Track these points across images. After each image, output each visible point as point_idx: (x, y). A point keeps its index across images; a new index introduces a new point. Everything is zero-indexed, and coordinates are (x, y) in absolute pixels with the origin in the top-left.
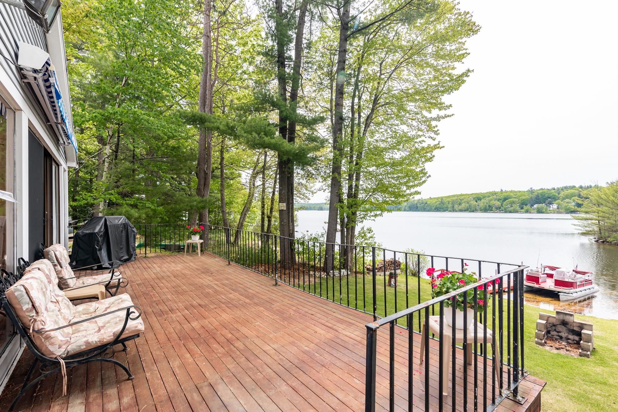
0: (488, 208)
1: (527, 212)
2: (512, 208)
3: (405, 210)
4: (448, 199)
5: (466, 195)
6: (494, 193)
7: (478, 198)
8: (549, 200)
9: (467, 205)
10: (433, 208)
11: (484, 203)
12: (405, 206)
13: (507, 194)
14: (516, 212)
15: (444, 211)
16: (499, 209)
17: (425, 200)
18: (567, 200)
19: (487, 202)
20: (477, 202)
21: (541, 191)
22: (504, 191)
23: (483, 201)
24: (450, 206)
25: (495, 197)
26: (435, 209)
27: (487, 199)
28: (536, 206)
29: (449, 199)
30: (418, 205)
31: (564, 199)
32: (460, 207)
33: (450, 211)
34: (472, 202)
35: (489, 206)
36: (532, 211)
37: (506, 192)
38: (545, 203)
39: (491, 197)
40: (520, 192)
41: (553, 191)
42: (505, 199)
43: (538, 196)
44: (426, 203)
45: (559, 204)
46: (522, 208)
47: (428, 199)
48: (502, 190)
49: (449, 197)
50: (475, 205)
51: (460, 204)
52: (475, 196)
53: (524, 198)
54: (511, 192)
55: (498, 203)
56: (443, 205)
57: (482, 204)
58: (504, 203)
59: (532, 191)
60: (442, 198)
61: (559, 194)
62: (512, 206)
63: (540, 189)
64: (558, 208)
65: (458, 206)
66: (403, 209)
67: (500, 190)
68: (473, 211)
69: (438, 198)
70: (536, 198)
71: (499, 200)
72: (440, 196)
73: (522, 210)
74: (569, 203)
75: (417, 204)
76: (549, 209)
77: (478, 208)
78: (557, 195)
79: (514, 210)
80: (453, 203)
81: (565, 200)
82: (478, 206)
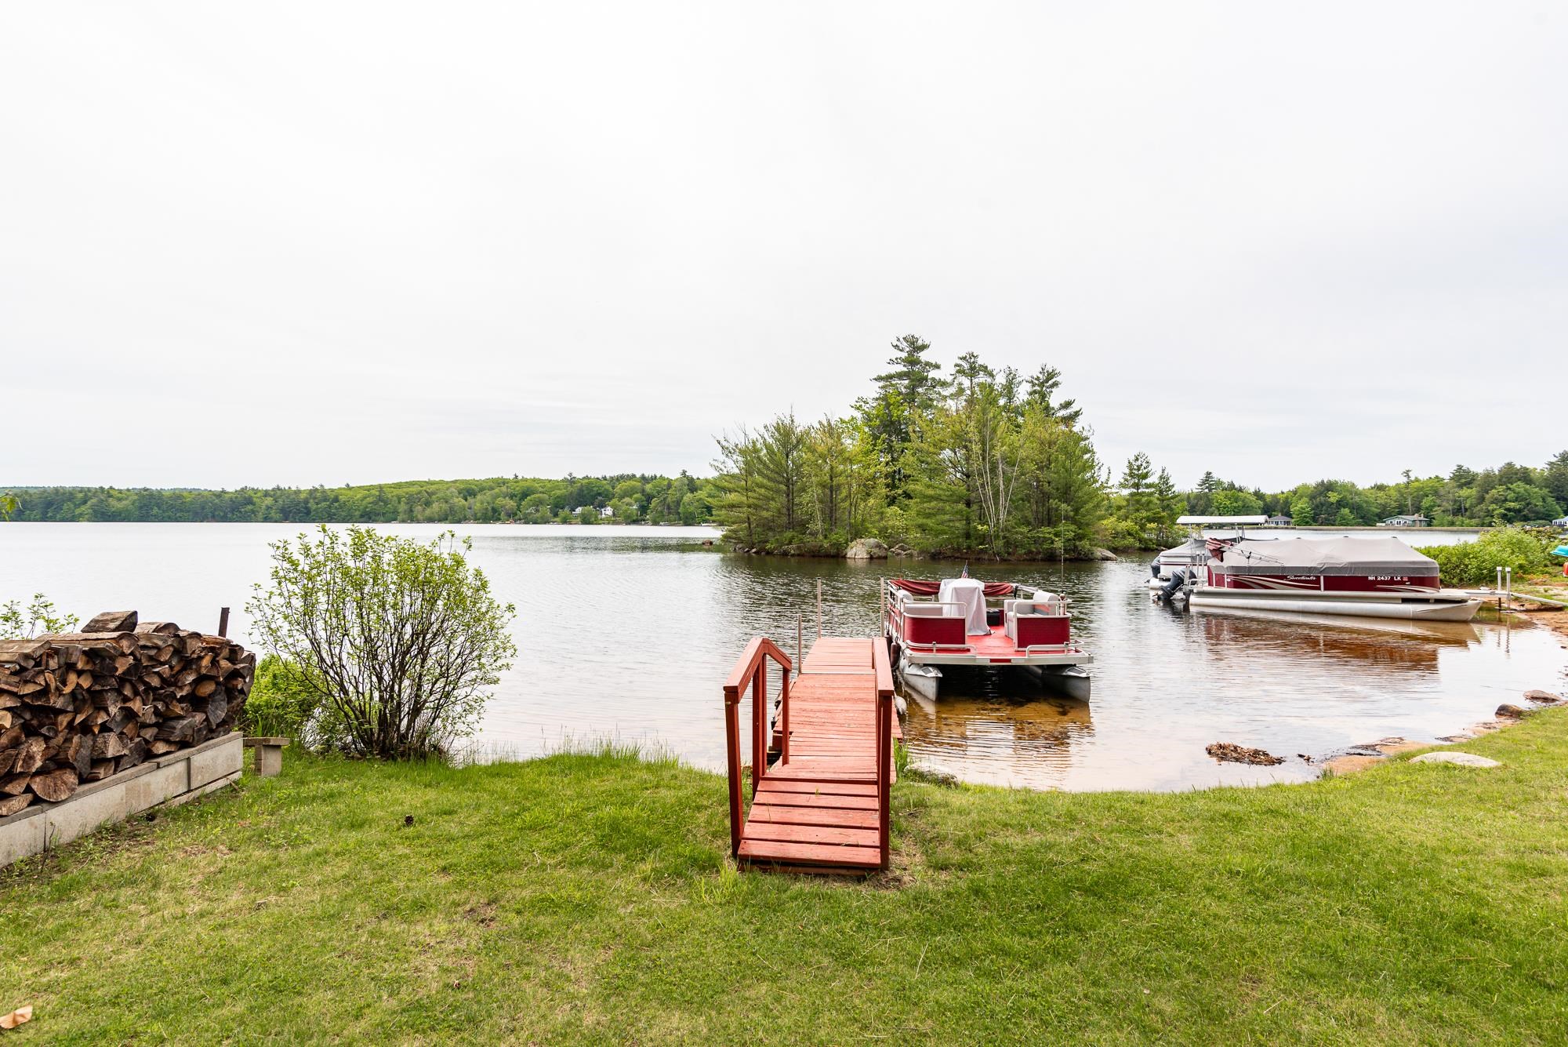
0: (490, 513)
1: (565, 521)
2: (538, 515)
3: (266, 519)
4: (396, 492)
5: (441, 482)
6: (502, 482)
7: (469, 491)
8: (600, 498)
9: (445, 506)
10: (357, 513)
11: (482, 503)
12: (268, 508)
13: (528, 484)
14: (546, 522)
15: (388, 521)
16: (513, 516)
17: (332, 490)
18: (627, 500)
19: (489, 499)
20: (466, 500)
21: (587, 481)
22: (520, 477)
23: (479, 497)
24: (403, 507)
25: (504, 489)
26: (362, 516)
27: (489, 493)
28: (579, 510)
29: (400, 492)
30: (312, 505)
31: (621, 497)
32: (428, 512)
33: (403, 521)
34: (456, 500)
35: (494, 510)
36: (574, 521)
37: (524, 480)
38: (592, 504)
39: (497, 490)
40: (550, 481)
41: (605, 482)
42: (525, 495)
43: (581, 490)
44: (336, 500)
45: (615, 508)
46: (556, 515)
47: (340, 489)
48: (516, 477)
49: (399, 485)
50: (464, 506)
51: (428, 504)
52: (462, 486)
53: (558, 493)
54: (534, 480)
55: (511, 504)
56: (386, 504)
57: (478, 503)
58: (523, 503)
59: (572, 481)
60: (381, 488)
61: (613, 488)
62: (537, 511)
63: (584, 478)
64: (614, 514)
65: (424, 510)
66: (260, 515)
67: (512, 477)
68: (459, 522)
69: (369, 488)
70: (579, 494)
71: (512, 496)
72: (376, 483)
73: (556, 519)
74: (631, 505)
75: (306, 501)
76: (599, 517)
77: (469, 513)
78: (611, 489)
79: (542, 518)
80: (411, 500)
81: (624, 500)
82: (470, 508)
